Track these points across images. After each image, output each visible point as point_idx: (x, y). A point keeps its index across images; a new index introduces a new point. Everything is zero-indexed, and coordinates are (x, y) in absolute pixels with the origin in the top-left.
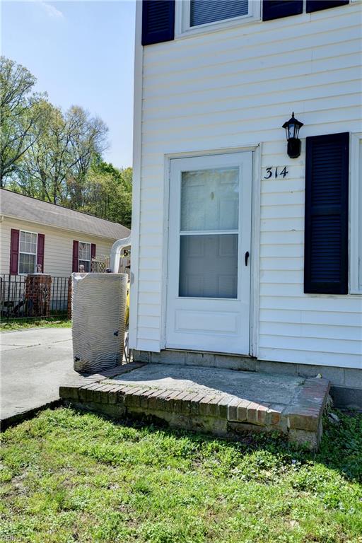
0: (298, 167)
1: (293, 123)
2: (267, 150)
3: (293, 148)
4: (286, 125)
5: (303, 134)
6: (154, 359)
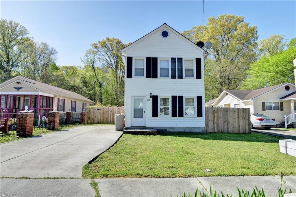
0: (151, 99)
1: (151, 94)
2: (147, 96)
3: (151, 97)
4: (150, 94)
5: (152, 95)
6: (129, 128)
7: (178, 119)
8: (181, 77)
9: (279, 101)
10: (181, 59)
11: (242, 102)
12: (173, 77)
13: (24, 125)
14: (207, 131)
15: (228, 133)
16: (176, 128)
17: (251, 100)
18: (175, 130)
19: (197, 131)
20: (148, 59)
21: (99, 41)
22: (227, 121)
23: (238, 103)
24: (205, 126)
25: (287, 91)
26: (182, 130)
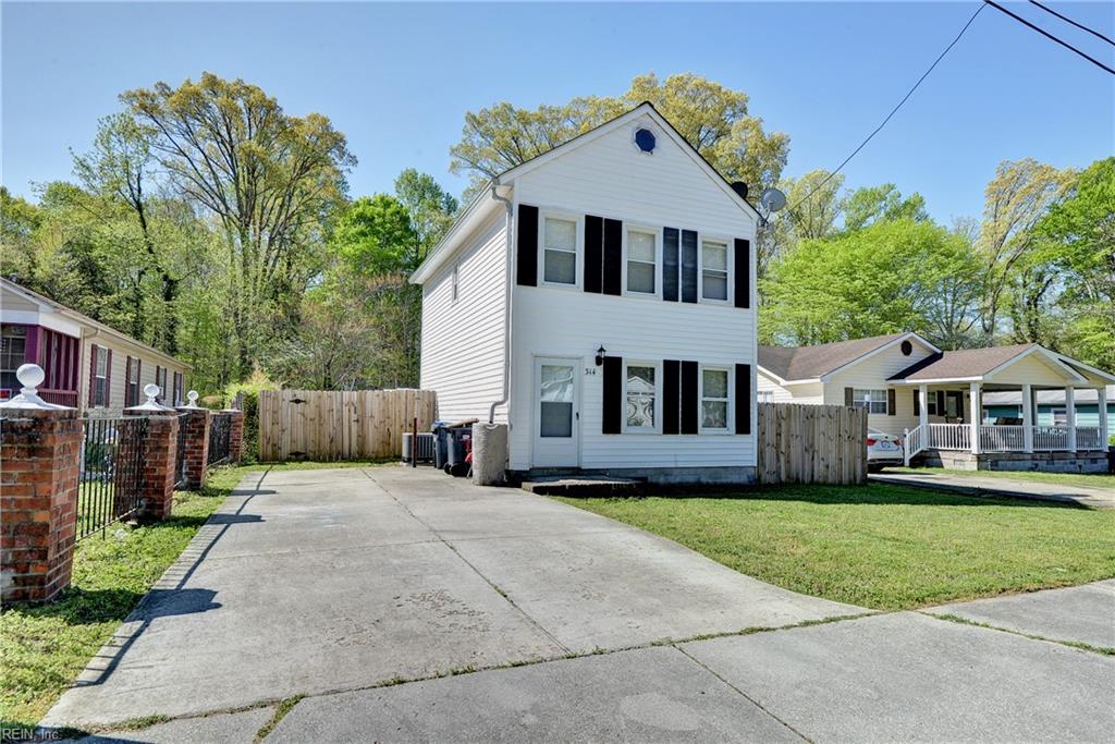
0: (600, 370)
1: (602, 350)
2: (586, 359)
3: (599, 362)
4: (599, 350)
5: (605, 354)
7: (680, 439)
8: (691, 298)
9: (885, 386)
10: (694, 235)
11: (784, 387)
12: (670, 296)
13: (155, 470)
14: (759, 477)
15: (812, 482)
16: (676, 472)
17: (819, 380)
18: (672, 480)
19: (735, 479)
20: (593, 223)
21: (161, 84)
22: (812, 446)
23: (770, 390)
24: (756, 465)
25: (906, 357)
26: (691, 479)
